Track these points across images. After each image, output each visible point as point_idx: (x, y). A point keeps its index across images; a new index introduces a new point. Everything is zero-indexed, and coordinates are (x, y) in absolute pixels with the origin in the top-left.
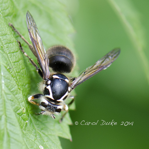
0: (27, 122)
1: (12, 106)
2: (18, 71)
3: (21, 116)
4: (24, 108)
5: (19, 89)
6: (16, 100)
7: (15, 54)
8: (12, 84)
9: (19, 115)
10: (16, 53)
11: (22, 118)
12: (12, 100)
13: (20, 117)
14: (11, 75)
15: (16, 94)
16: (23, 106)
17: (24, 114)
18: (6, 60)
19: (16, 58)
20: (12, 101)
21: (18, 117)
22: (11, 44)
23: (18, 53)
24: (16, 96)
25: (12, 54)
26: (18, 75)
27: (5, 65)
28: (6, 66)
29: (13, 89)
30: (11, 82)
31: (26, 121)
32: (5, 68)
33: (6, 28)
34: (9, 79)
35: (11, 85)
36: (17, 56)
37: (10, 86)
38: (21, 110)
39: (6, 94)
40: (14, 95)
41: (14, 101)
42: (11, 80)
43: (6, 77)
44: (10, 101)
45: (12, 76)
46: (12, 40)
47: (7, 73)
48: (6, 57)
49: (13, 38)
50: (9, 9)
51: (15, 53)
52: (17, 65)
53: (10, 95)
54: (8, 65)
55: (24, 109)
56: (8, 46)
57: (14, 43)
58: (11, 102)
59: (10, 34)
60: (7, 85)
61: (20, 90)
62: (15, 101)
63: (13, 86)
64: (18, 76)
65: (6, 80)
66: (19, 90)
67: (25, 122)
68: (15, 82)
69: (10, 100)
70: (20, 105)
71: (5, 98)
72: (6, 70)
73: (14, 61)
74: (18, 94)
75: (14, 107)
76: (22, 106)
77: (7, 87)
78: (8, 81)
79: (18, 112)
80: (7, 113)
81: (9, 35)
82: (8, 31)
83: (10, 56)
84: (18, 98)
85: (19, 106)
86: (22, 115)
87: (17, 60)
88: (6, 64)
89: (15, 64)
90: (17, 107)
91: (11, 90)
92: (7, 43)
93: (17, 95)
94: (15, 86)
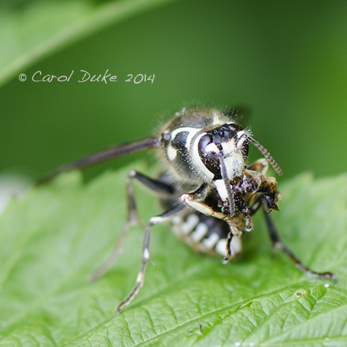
0: (327, 286)
1: (295, 322)
2: (196, 310)
3: (316, 301)
4: (295, 294)
5: (248, 305)
6: (278, 313)
7: (155, 317)
8: (240, 323)
9: (315, 307)
10: (151, 314)
11: (319, 298)
12: (281, 324)
13: (318, 302)
14: (215, 325)
15: (263, 312)
16: (291, 295)
17: (309, 292)
18: (178, 339)
19: (163, 314)
20: (283, 321)
21: (321, 307)
22: (131, 327)
23: (150, 310)
24: (267, 313)
25: (155, 324)
26: (206, 309)
27: (192, 341)
28: (195, 338)
29: (252, 320)
30: (236, 324)
31: (326, 289)
32: (202, 342)
33: (90, 339)
34: (229, 330)
35: (243, 327)
36: (159, 313)
37: (246, 328)
38: (301, 300)
39: (267, 336)
40: (266, 318)
41: (283, 318)
42: (231, 326)
43: (224, 338)
44: (285, 329)
45: (219, 322)
46: (122, 325)
47: (213, 334)
48: (169, 337)
49: (116, 322)
50: (33, 334)
51: (153, 318)
52: (180, 311)
53: (268, 326)
54: (192, 332)
55: (298, 294)
56: (136, 334)
57: (127, 319)
58: (286, 324)
59: (105, 331)
60: (244, 336)
61: (251, 303)
62: (282, 314)
63: (244, 319)
64: (209, 310)
65: (230, 338)
66: (251, 306)
67: (328, 290)
68: (233, 316)
69: (282, 327)
70: (291, 303)
71: (279, 338)
72: (206, 339)
73: (172, 318)
74: (262, 308)
75: (299, 318)
76: (292, 299)
77: (248, 334)
78: (233, 331)
79: (308, 308)
80: (316, 335)
81: (108, 333)
82: (98, 335)
83: (161, 330)
84: (272, 307)
85: (293, 305)
86: (312, 298)
87: (168, 312)
88: (189, 337)
89: (181, 318)
90: (297, 309)
91: (255, 324)
92: (130, 336)
93: (264, 309)
94: (243, 315)
